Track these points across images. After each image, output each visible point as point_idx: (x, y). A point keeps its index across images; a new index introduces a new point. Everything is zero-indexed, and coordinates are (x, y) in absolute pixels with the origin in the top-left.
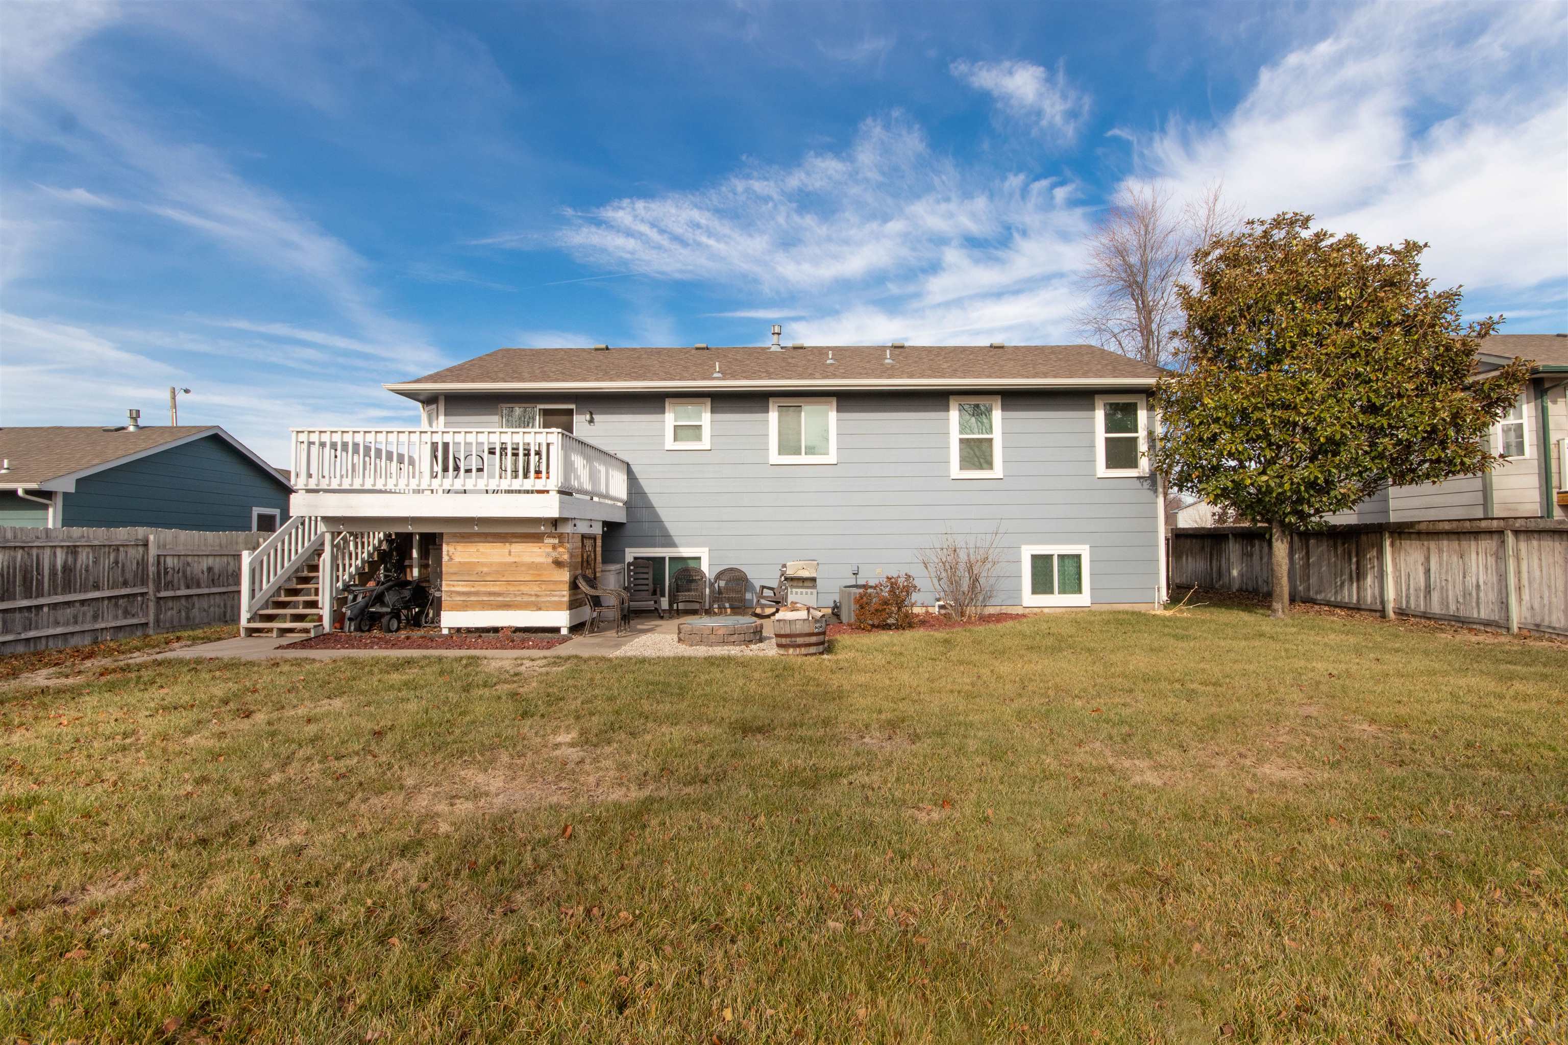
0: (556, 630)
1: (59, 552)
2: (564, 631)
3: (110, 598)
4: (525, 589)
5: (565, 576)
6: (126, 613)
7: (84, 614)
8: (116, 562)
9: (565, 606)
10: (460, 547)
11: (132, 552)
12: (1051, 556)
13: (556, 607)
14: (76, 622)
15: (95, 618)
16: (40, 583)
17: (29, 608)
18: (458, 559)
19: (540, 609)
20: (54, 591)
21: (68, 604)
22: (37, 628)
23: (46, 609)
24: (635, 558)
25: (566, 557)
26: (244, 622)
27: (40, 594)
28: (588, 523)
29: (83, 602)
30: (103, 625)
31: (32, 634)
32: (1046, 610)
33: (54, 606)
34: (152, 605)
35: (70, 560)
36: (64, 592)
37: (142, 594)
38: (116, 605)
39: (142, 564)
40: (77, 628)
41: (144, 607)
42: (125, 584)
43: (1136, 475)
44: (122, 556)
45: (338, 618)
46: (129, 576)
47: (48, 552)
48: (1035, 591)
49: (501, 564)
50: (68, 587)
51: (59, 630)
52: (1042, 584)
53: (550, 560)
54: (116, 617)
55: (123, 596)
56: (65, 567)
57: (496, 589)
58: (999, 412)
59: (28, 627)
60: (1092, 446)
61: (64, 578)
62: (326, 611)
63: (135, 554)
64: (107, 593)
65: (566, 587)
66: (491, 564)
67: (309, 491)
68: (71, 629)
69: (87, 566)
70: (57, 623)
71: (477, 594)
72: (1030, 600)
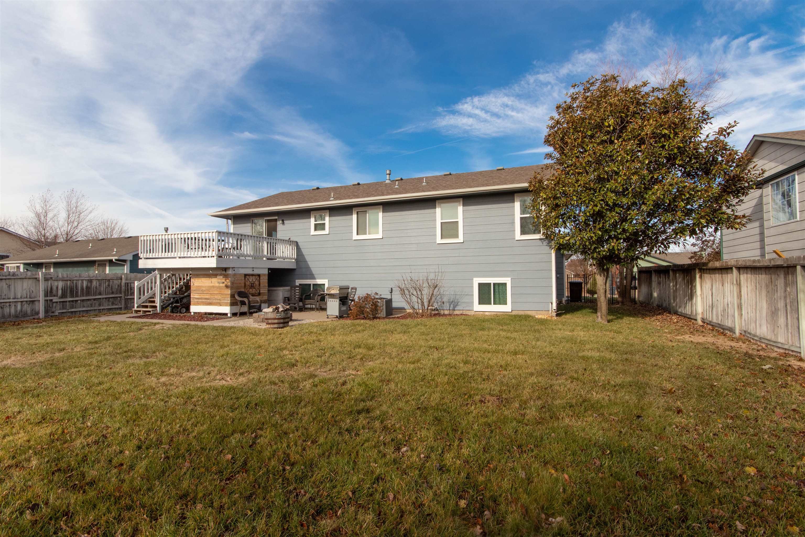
0: (226, 314)
1: (85, 282)
2: (229, 315)
3: (106, 298)
4: (216, 297)
5: (229, 292)
6: (113, 304)
7: (95, 304)
8: (109, 285)
9: (229, 304)
10: (196, 280)
11: (116, 282)
12: (490, 284)
13: (226, 305)
14: (92, 306)
15: (100, 305)
16: (77, 292)
17: (72, 301)
18: (195, 285)
19: (221, 305)
20: (82, 295)
21: (88, 300)
22: (76, 308)
23: (79, 302)
24: (300, 285)
25: (229, 284)
26: (136, 308)
27: (77, 296)
28: (252, 269)
29: (94, 299)
30: (102, 308)
31: (73, 310)
32: (487, 313)
33: (83, 300)
34: (123, 301)
35: (89, 285)
36: (86, 296)
37: (120, 297)
38: (109, 301)
39: (120, 286)
40: (92, 309)
41: (120, 302)
42: (113, 293)
43: (538, 238)
44: (111, 283)
45: (163, 308)
46: (114, 290)
47: (80, 282)
48: (480, 303)
49: (209, 286)
50: (88, 294)
51: (84, 309)
52: (484, 300)
53: (224, 285)
54: (109, 305)
55: (112, 298)
56: (87, 287)
57: (207, 297)
58: (462, 207)
59: (72, 307)
60: (513, 223)
61: (86, 291)
62: (158, 304)
63: (117, 282)
64: (104, 296)
65: (229, 296)
66: (206, 287)
67: (145, 258)
68: (89, 309)
69: (96, 288)
70: (84, 307)
71: (201, 299)
72: (478, 308)
